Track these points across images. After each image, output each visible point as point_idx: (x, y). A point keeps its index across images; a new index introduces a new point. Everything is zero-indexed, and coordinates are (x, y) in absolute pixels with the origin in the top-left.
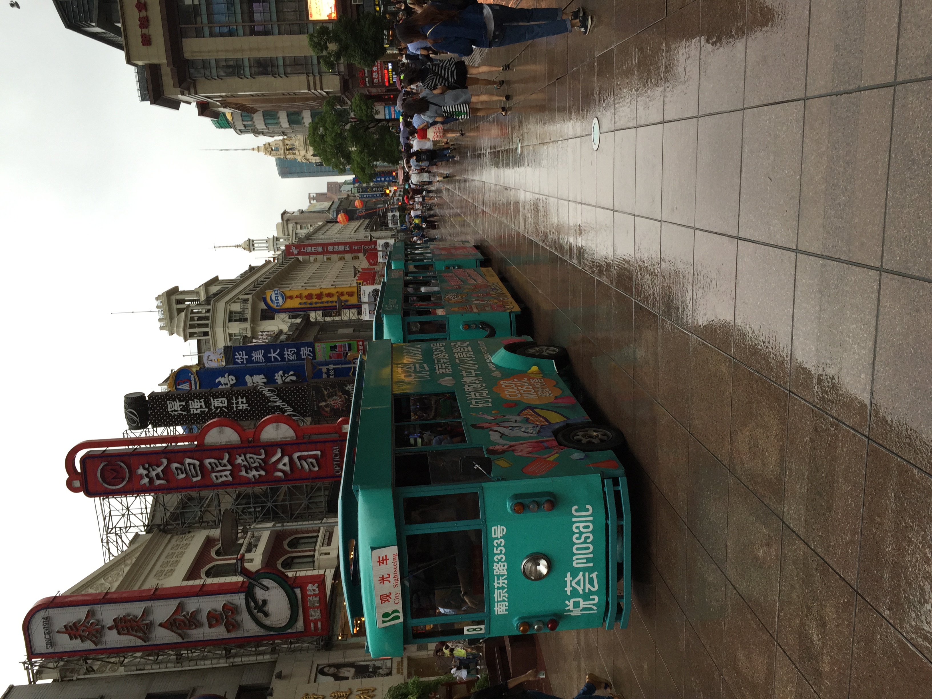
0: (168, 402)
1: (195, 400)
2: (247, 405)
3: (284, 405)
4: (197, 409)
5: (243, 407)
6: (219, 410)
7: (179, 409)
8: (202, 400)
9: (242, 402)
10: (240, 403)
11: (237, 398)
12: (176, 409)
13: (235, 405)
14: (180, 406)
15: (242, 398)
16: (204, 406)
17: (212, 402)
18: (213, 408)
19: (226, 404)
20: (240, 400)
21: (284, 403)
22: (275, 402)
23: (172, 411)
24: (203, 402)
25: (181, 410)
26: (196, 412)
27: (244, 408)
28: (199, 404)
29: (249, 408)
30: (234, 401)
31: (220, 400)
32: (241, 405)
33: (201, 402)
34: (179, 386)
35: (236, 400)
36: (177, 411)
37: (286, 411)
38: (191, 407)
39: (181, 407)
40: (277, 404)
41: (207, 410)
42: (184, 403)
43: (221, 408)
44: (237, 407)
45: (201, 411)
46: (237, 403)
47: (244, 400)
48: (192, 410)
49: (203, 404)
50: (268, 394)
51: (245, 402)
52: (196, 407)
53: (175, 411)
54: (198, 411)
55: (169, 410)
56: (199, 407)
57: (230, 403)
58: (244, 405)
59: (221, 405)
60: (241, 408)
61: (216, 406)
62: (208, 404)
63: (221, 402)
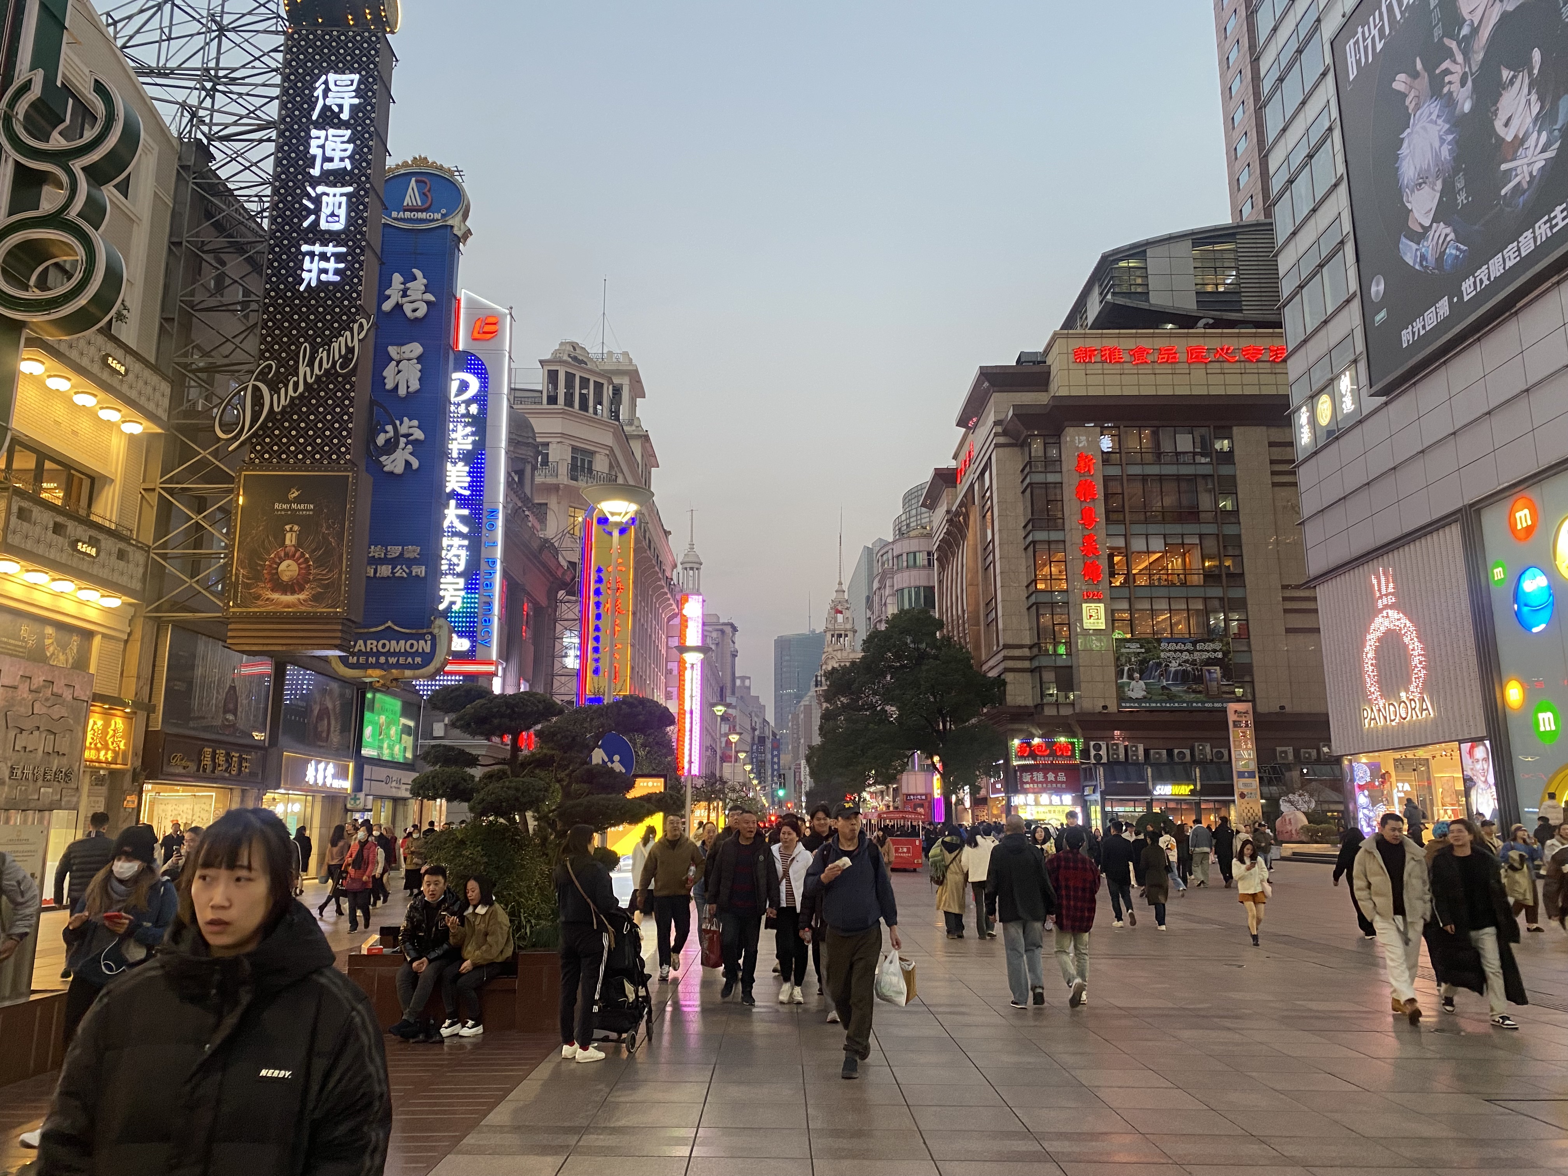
0: (356, 77)
1: (351, 147)
2: (313, 284)
3: (295, 391)
4: (322, 147)
5: (310, 271)
6: (312, 206)
7: (329, 102)
8: (348, 164)
9: (325, 271)
10: (323, 265)
11: (339, 257)
12: (330, 95)
13: (317, 248)
14: (341, 107)
15: (337, 272)
16: (328, 166)
17: (339, 190)
18: (320, 189)
19: (323, 225)
20: (332, 265)
21: (301, 388)
22: (311, 364)
23: (326, 82)
24: (342, 165)
25: (326, 108)
26: (314, 143)
27: (305, 275)
28: (337, 155)
29: (302, 288)
30: (330, 249)
31: (342, 212)
32: (315, 267)
33: (342, 160)
34: (417, 181)
35: (333, 254)
36: (325, 96)
37: (274, 389)
38: (331, 131)
39: (336, 109)
40: (303, 369)
41: (316, 172)
42: (345, 116)
43: (317, 211)
44: (312, 254)
45: (314, 157)
46: (324, 257)
47: (331, 277)
48: (322, 133)
49: (335, 165)
50: (338, 346)
51: (323, 277)
52: (329, 146)
53: (327, 90)
54: (314, 150)
55: (332, 77)
56: (329, 154)
57: (326, 237)
58: (314, 275)
59: (325, 211)
60: (307, 264)
61: (324, 198)
62: (335, 178)
63: (333, 215)
